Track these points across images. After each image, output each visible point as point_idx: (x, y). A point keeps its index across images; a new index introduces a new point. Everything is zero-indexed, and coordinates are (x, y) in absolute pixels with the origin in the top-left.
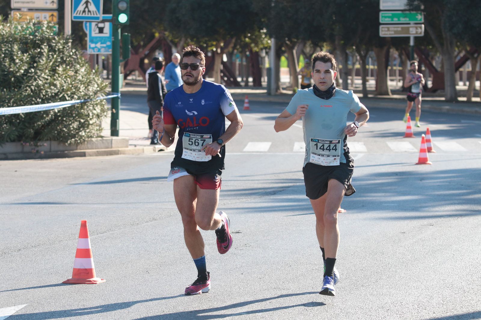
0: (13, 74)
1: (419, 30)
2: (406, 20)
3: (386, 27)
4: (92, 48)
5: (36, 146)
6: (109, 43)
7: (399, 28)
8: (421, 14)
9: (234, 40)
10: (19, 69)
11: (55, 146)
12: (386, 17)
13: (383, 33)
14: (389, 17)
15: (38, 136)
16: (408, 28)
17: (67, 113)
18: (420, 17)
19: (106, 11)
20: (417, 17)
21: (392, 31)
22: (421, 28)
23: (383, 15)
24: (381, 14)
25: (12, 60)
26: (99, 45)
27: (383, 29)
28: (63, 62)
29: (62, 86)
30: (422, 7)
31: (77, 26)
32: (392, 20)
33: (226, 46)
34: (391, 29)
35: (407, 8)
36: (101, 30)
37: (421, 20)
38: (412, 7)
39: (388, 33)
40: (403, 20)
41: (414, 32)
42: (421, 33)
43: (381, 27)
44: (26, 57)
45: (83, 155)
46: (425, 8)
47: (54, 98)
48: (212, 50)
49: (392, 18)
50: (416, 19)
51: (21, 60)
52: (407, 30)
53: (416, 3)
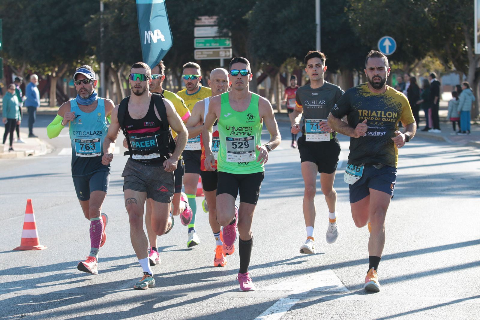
1: (228, 54)
2: (217, 45)
3: (200, 52)
7: (211, 52)
8: (229, 40)
9: (66, 66)
12: (199, 43)
13: (198, 56)
14: (202, 43)
16: (218, 52)
18: (228, 43)
20: (226, 42)
21: (205, 54)
22: (229, 51)
23: (197, 41)
24: (196, 40)
27: (198, 53)
30: (230, 34)
32: (205, 45)
33: (60, 70)
34: (204, 53)
35: (217, 35)
37: (229, 45)
38: (221, 35)
39: (202, 56)
40: (214, 45)
41: (224, 55)
42: (229, 56)
43: (196, 51)
46: (232, 34)
48: (48, 75)
49: (205, 43)
50: (225, 44)
52: (218, 54)
53: (225, 30)
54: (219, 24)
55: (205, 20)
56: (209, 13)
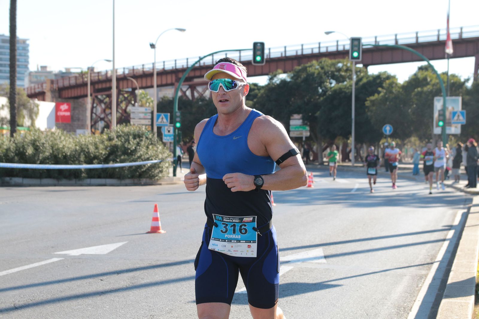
0: (129, 149)
2: (302, 129)
3: (293, 133)
4: (165, 139)
5: (140, 180)
6: (172, 137)
7: (298, 132)
10: (132, 146)
11: (148, 181)
12: (293, 128)
15: (141, 176)
17: (154, 166)
18: (308, 128)
19: (171, 123)
20: (306, 128)
21: (295, 134)
22: (308, 133)
24: (291, 126)
25: (129, 143)
26: (168, 138)
28: (152, 144)
29: (151, 154)
30: (308, 124)
31: (159, 128)
35: (302, 124)
36: (169, 131)
38: (304, 124)
40: (300, 129)
41: (305, 135)
42: (308, 135)
43: (291, 132)
44: (135, 142)
45: (160, 184)
46: (310, 124)
47: (148, 159)
49: (295, 128)
51: (133, 143)
52: (302, 134)
53: (306, 122)
54: (303, 119)
55: (296, 116)
56: (298, 113)
